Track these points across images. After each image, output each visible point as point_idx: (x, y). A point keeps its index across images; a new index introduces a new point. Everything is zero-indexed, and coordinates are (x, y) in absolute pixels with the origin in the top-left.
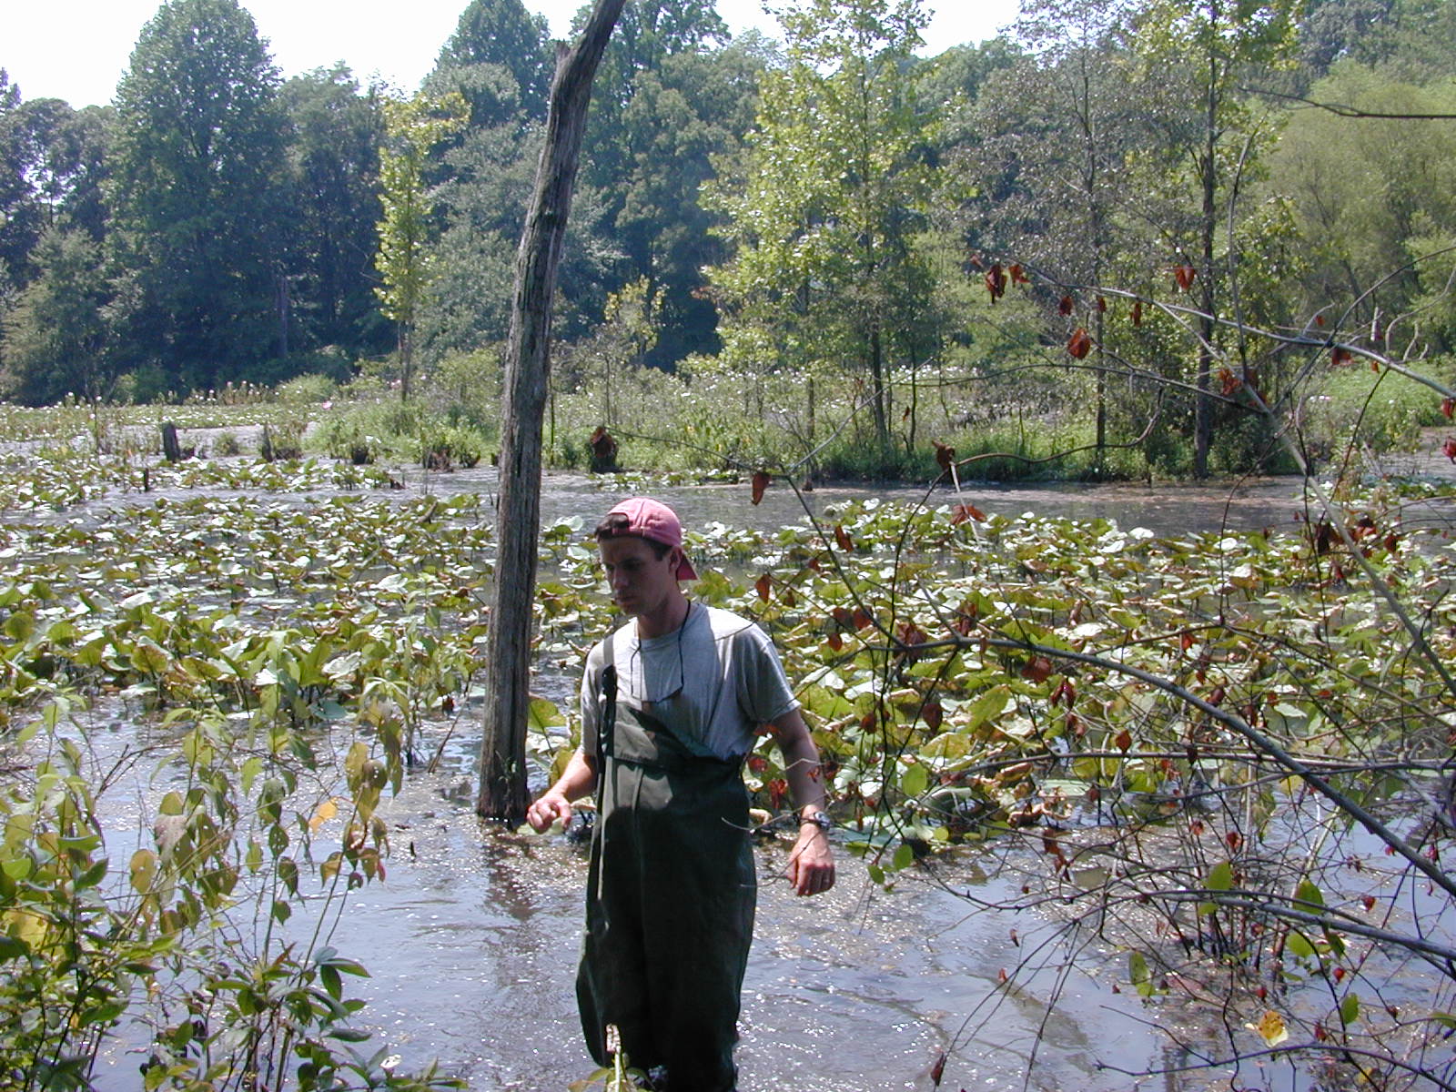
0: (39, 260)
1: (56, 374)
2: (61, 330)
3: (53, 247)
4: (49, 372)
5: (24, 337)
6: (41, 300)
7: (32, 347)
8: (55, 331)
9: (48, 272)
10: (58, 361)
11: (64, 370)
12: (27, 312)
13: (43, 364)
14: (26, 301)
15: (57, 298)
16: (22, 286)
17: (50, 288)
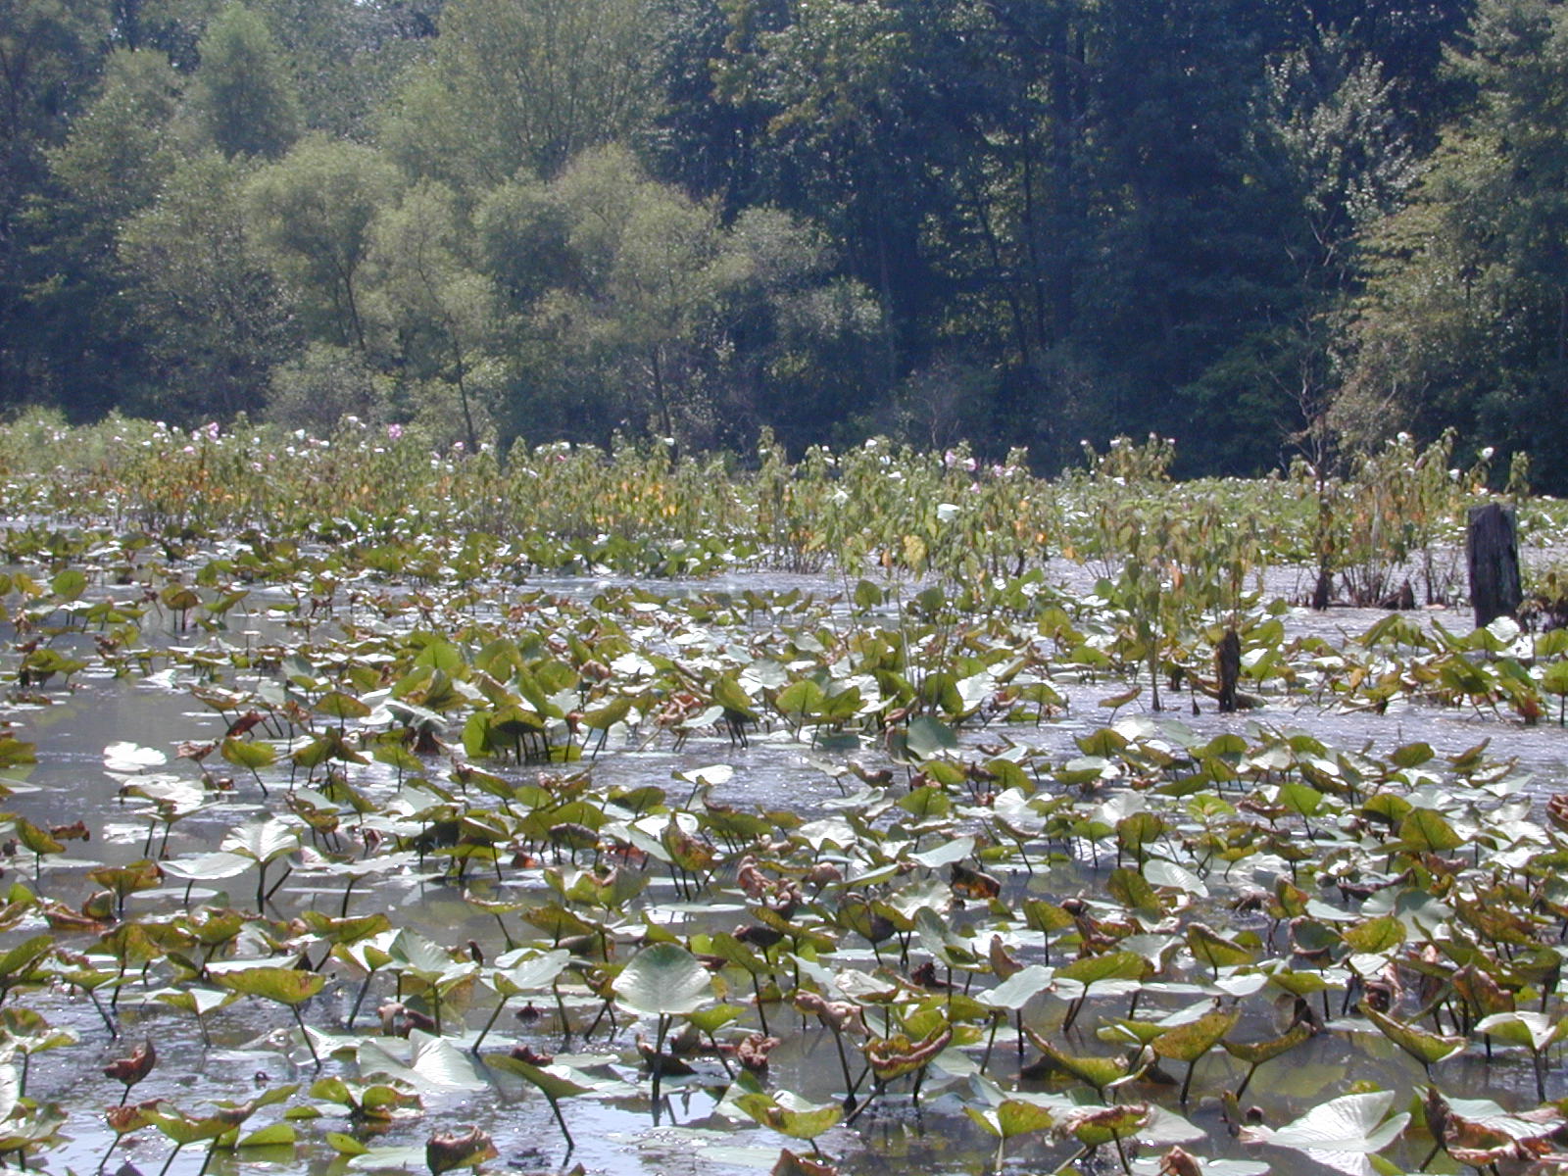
0: (1474, 64)
1: (1499, 397)
2: (1521, 271)
3: (1516, 26)
4: (1483, 389)
5: (1419, 291)
6: (1473, 184)
7: (1438, 318)
8: (1501, 273)
9: (1500, 102)
10: (1510, 360)
11: (1524, 388)
12: (1432, 218)
13: (1469, 369)
14: (1433, 184)
15: (1520, 175)
16: (1424, 144)
17: (1504, 148)
